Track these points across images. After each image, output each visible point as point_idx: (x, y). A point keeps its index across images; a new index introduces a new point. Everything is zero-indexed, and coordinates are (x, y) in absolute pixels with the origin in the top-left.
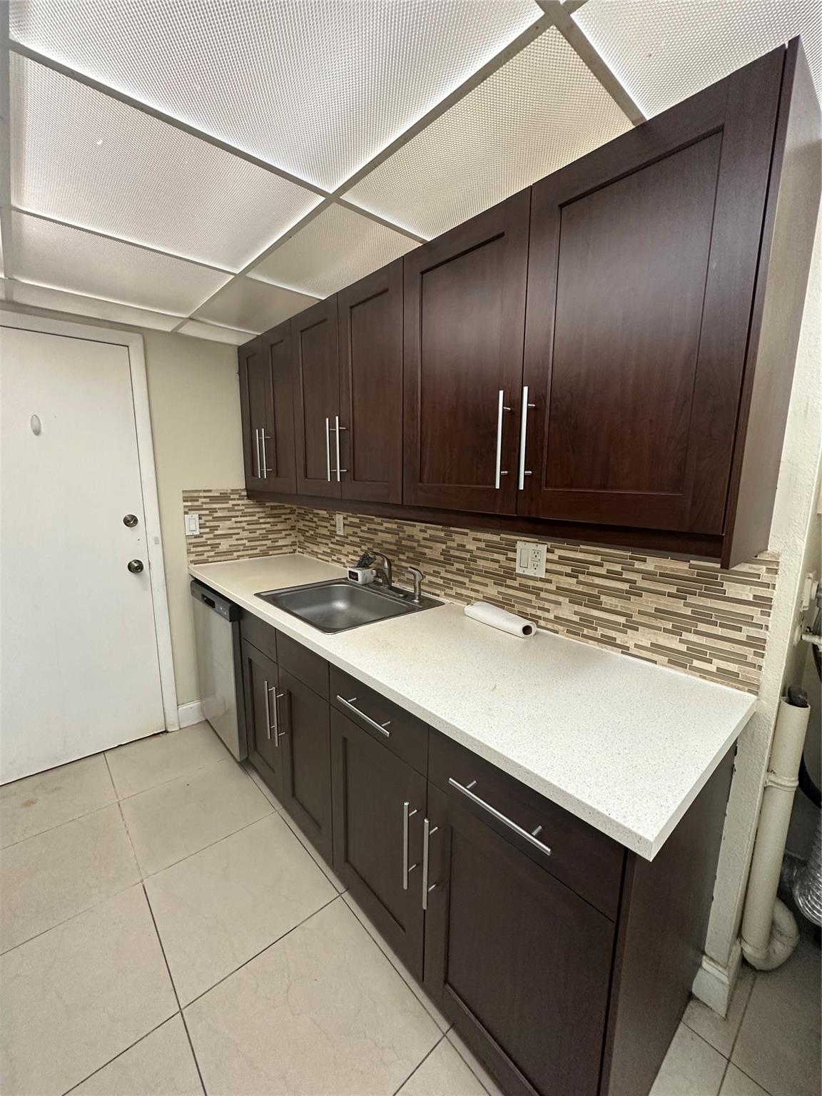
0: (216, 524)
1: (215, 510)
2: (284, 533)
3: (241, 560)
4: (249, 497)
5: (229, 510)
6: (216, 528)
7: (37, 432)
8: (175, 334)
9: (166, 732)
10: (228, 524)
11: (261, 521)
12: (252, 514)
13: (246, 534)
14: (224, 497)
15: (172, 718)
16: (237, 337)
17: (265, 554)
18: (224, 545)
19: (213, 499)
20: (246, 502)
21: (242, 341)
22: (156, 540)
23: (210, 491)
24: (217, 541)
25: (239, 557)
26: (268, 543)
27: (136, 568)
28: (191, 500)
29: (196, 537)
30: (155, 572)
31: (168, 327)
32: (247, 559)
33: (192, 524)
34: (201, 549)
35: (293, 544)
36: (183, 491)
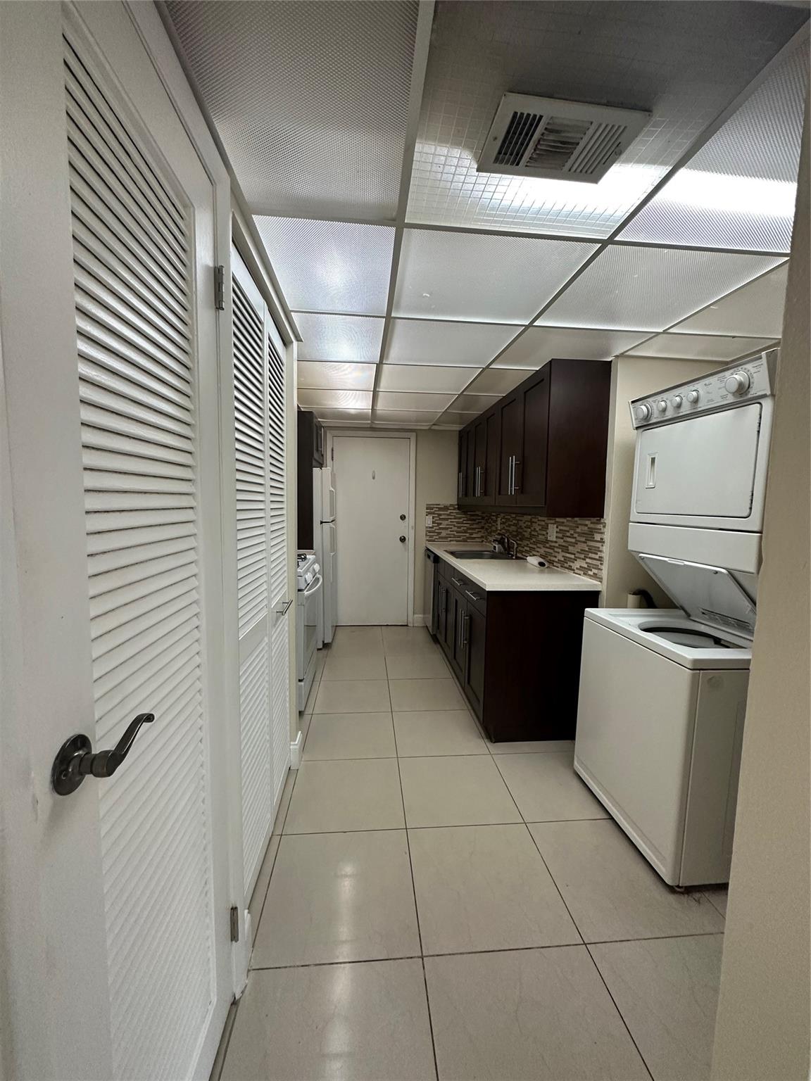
0: (440, 522)
1: (441, 515)
2: (477, 530)
3: (452, 543)
4: (459, 509)
5: (448, 515)
6: (441, 524)
7: (374, 478)
8: (430, 429)
9: (407, 625)
10: (446, 522)
11: (465, 522)
12: (460, 518)
13: (456, 528)
14: (446, 508)
15: (410, 619)
16: (457, 427)
17: (464, 541)
18: (444, 533)
19: (440, 509)
20: (458, 511)
21: (458, 429)
22: (412, 527)
23: (439, 505)
24: (440, 531)
25: (451, 541)
26: (467, 535)
27: (403, 540)
28: (430, 509)
29: (430, 528)
30: (410, 542)
31: (427, 428)
32: (454, 542)
33: (429, 521)
34: (433, 534)
35: (482, 537)
36: (427, 505)
